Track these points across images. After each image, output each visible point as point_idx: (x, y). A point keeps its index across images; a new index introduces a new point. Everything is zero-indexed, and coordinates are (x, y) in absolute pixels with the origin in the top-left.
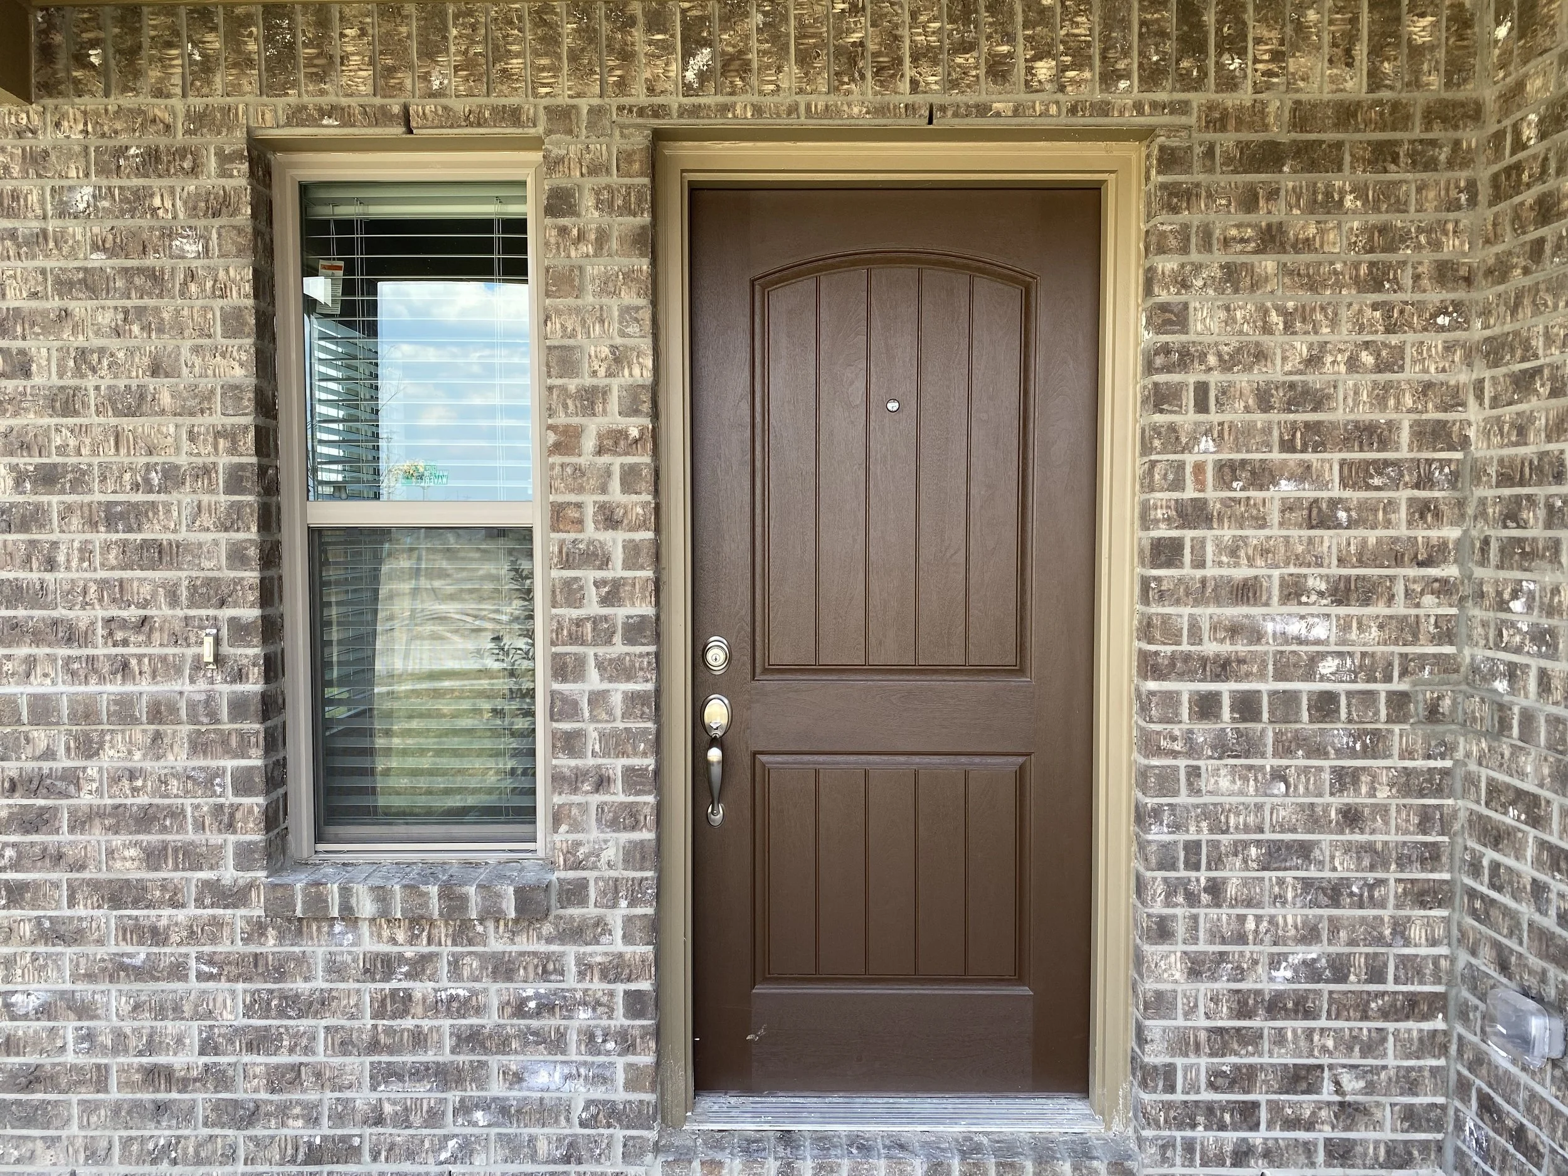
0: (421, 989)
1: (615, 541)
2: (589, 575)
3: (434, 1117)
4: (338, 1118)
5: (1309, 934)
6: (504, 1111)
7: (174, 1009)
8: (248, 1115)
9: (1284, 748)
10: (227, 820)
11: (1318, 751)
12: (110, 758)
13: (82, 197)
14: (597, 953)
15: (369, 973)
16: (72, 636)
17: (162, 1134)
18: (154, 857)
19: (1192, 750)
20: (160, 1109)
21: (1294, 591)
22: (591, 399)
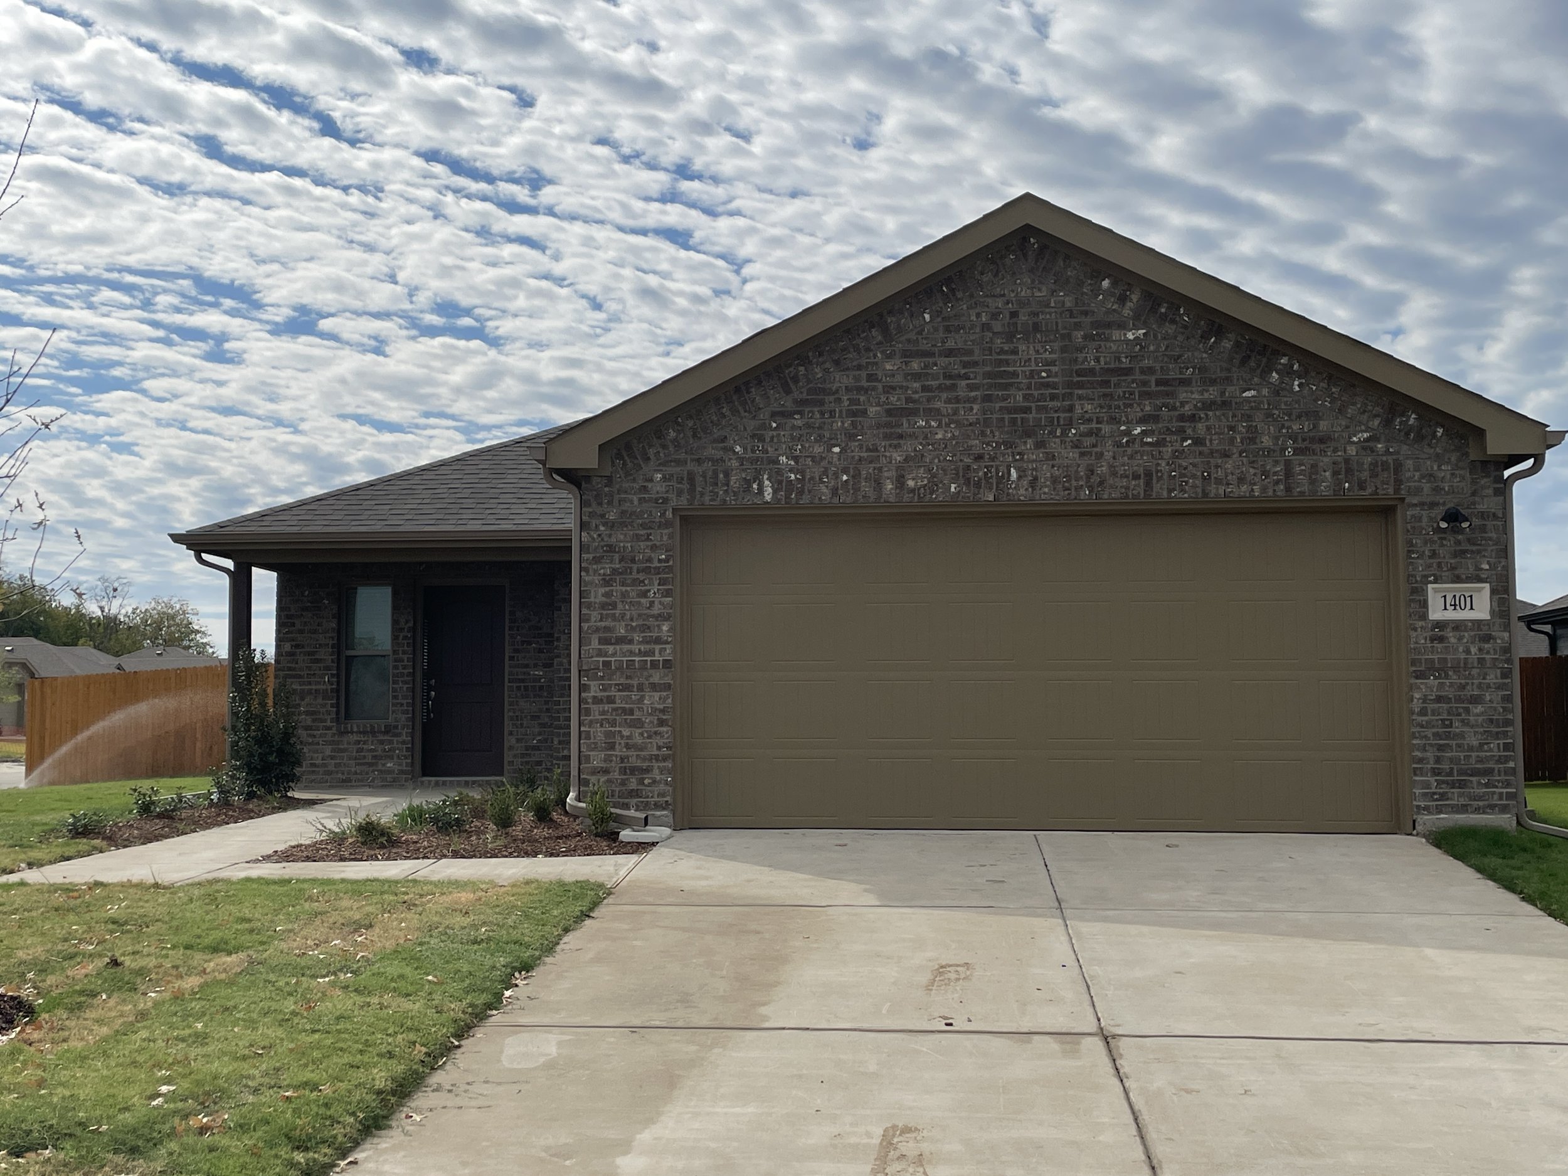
0: (365, 747)
1: (405, 657)
2: (399, 664)
3: (367, 773)
4: (348, 774)
5: (540, 734)
6: (380, 771)
7: (316, 751)
8: (330, 773)
9: (535, 696)
10: (329, 713)
11: (540, 696)
12: (307, 700)
13: (307, 593)
14: (400, 739)
15: (355, 744)
16: (300, 677)
17: (313, 777)
18: (314, 721)
19: (516, 697)
20: (313, 772)
21: (536, 665)
22: (401, 630)
